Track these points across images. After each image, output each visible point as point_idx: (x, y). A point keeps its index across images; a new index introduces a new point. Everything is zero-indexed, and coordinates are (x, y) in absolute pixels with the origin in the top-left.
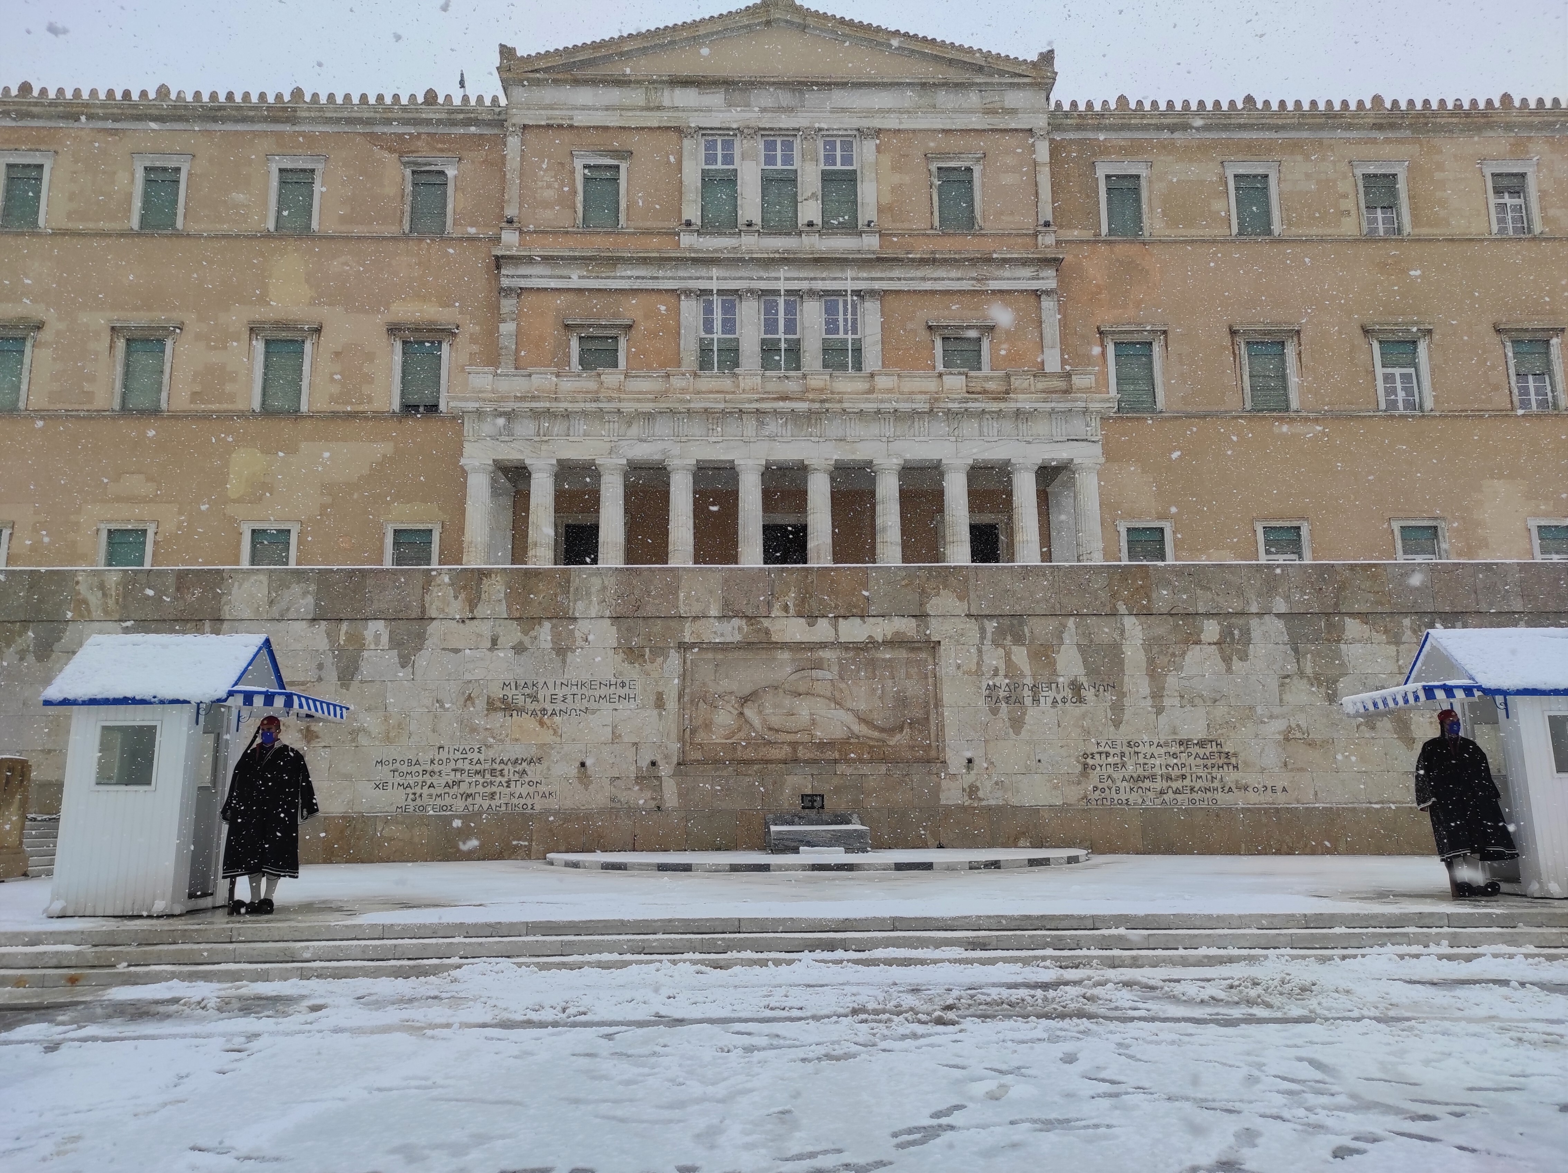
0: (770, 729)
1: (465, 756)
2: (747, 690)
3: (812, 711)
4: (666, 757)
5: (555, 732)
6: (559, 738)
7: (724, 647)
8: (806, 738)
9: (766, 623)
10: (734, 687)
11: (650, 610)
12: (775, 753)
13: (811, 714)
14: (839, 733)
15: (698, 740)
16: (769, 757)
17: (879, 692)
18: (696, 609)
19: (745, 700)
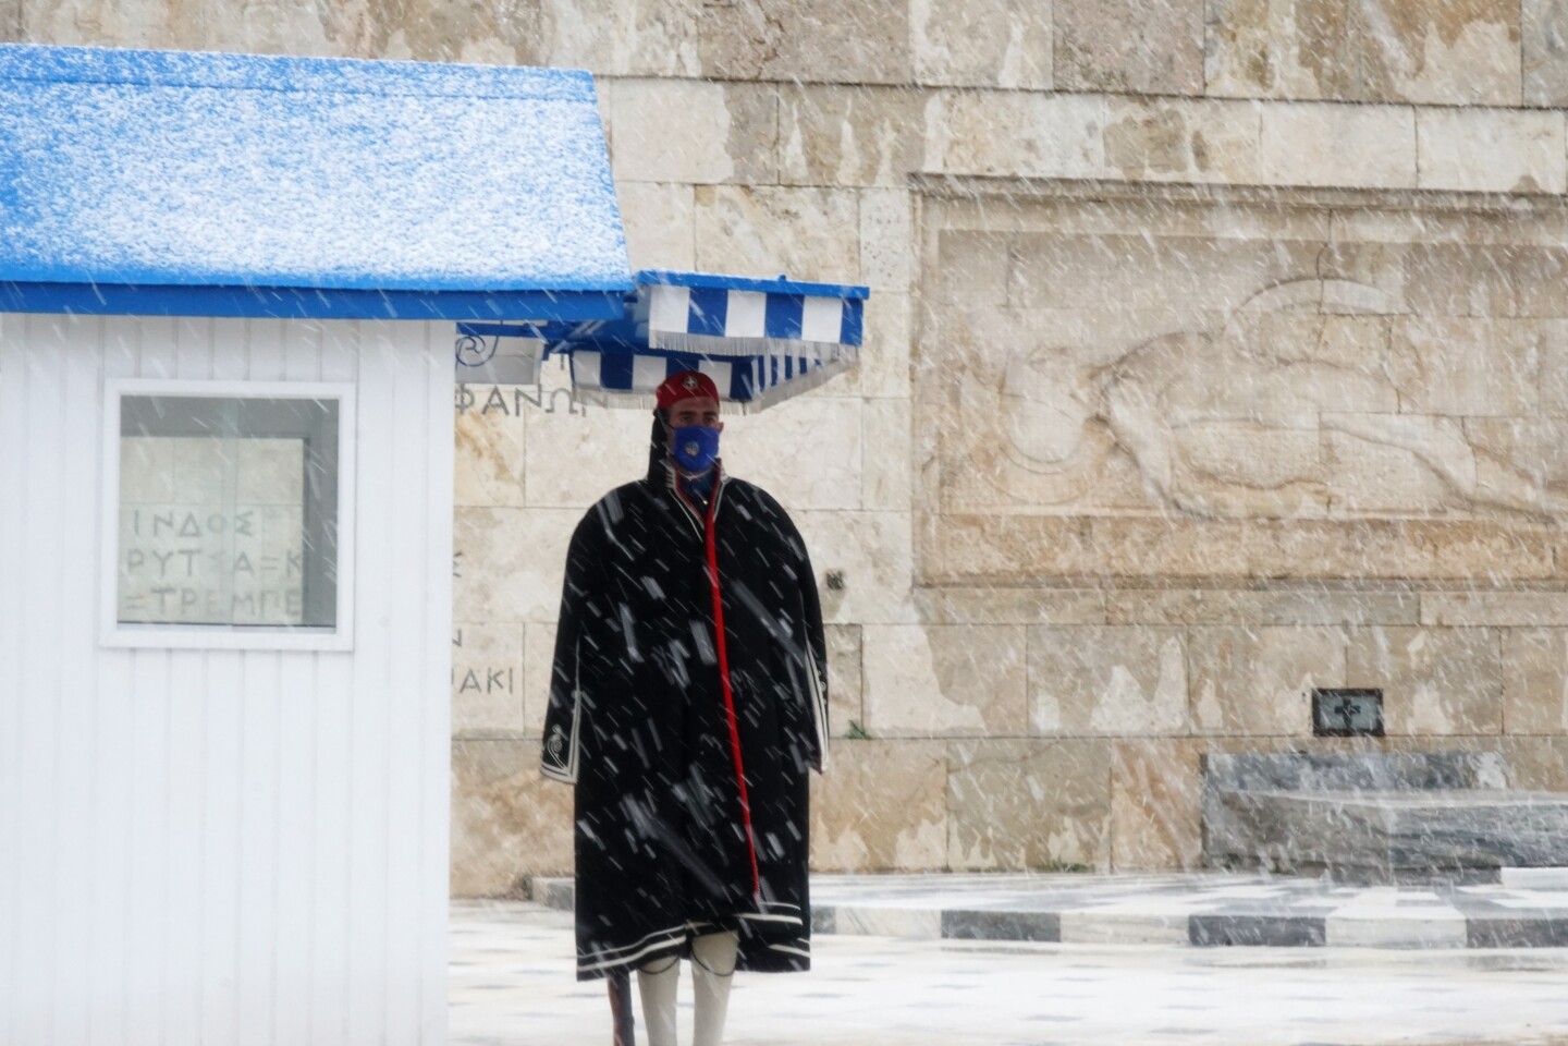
0: (1203, 475)
1: (191, 544)
2: (1115, 341)
3: (1326, 417)
4: (877, 559)
5: (502, 470)
6: (514, 490)
7: (1057, 196)
8: (1309, 507)
9: (1193, 118)
10: (1075, 330)
11: (814, 61)
12: (1212, 555)
13: (1324, 427)
14: (1411, 491)
15: (962, 506)
16: (1201, 566)
17: (1532, 356)
18: (966, 58)
19: (1113, 370)
